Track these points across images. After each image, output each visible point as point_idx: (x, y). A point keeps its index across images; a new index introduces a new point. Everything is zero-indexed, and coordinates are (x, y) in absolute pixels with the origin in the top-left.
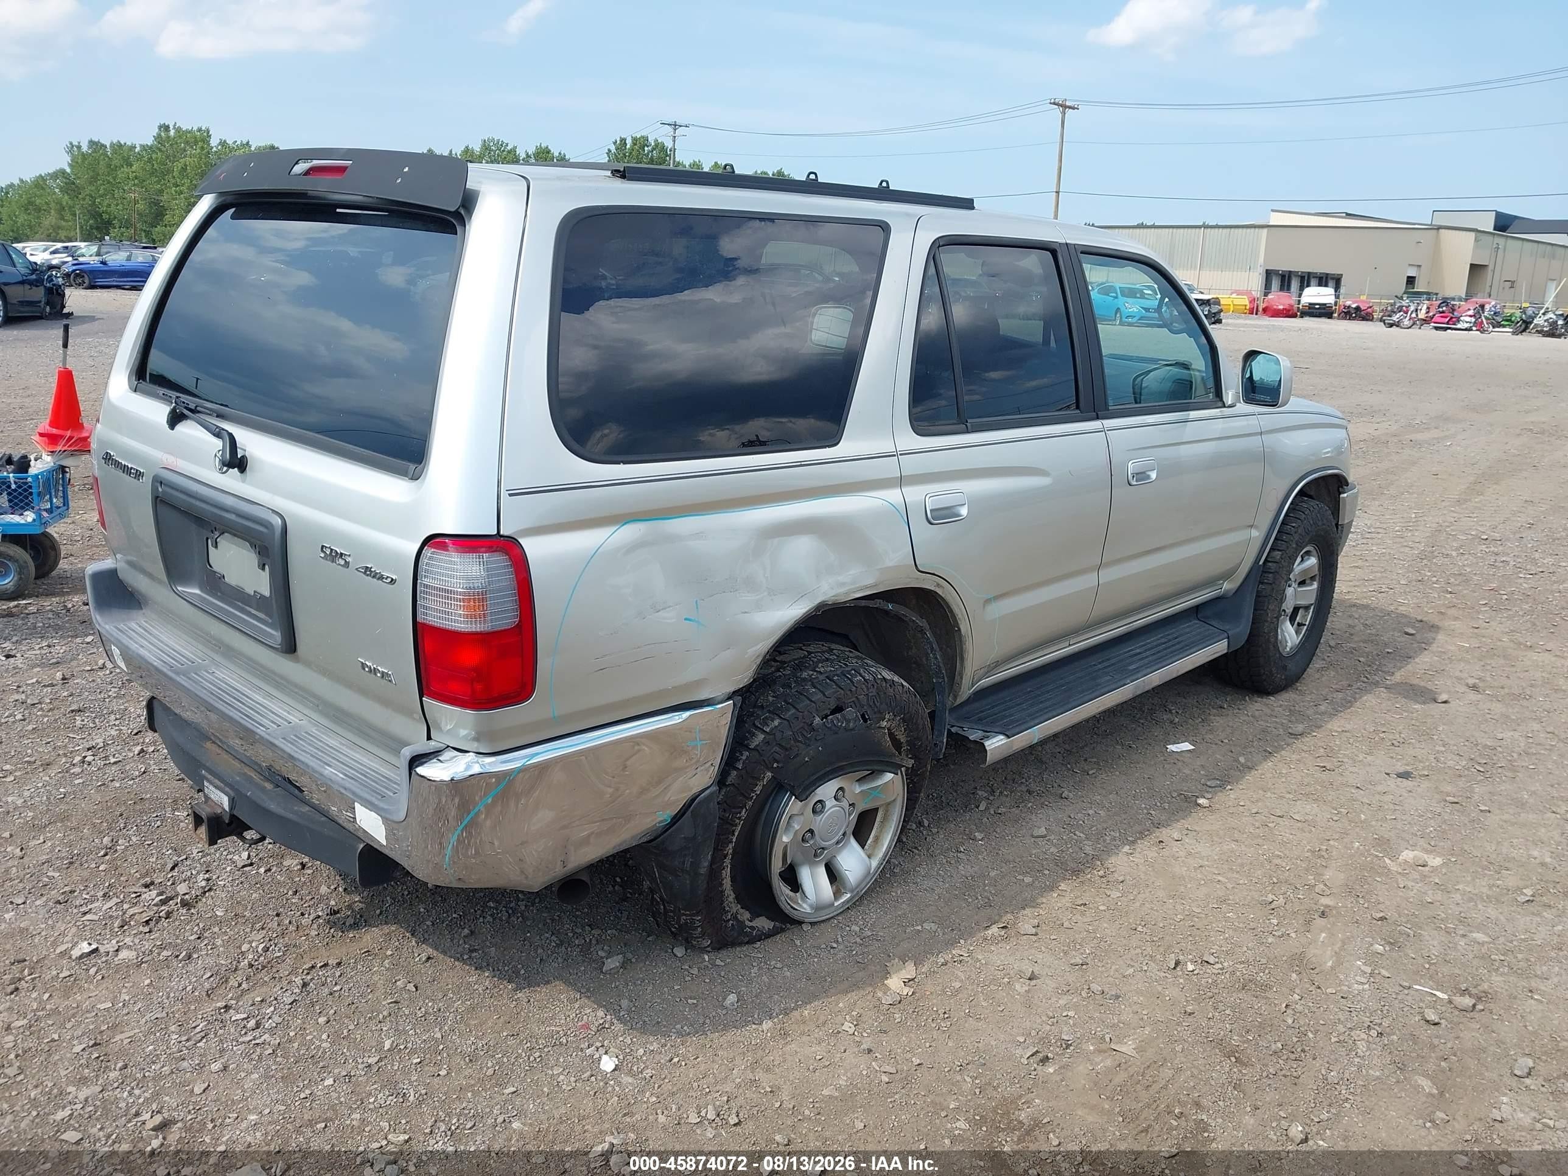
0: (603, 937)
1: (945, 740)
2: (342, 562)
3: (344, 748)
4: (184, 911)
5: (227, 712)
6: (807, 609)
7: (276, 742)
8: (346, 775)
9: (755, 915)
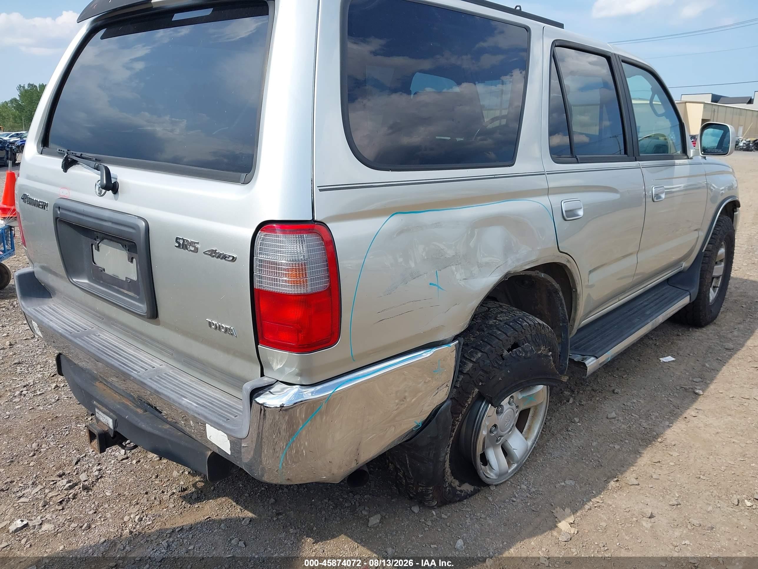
0: (363, 500)
1: (568, 363)
2: (193, 249)
3: (194, 384)
4: (85, 493)
5: (109, 361)
6: (501, 276)
7: (145, 381)
8: (198, 404)
9: (462, 482)
